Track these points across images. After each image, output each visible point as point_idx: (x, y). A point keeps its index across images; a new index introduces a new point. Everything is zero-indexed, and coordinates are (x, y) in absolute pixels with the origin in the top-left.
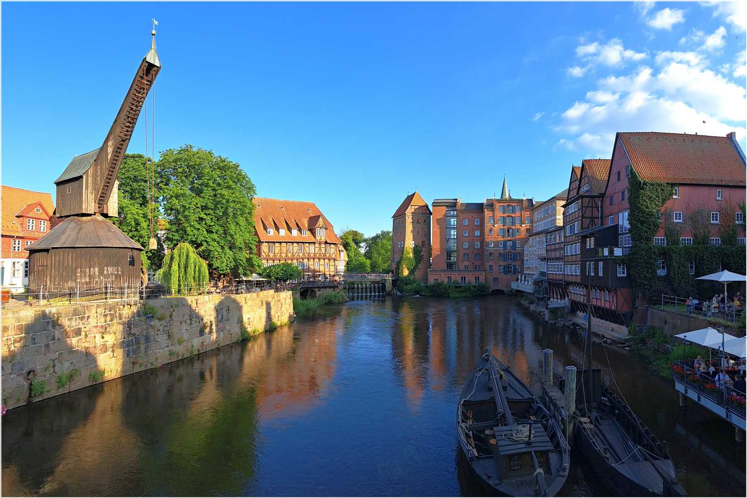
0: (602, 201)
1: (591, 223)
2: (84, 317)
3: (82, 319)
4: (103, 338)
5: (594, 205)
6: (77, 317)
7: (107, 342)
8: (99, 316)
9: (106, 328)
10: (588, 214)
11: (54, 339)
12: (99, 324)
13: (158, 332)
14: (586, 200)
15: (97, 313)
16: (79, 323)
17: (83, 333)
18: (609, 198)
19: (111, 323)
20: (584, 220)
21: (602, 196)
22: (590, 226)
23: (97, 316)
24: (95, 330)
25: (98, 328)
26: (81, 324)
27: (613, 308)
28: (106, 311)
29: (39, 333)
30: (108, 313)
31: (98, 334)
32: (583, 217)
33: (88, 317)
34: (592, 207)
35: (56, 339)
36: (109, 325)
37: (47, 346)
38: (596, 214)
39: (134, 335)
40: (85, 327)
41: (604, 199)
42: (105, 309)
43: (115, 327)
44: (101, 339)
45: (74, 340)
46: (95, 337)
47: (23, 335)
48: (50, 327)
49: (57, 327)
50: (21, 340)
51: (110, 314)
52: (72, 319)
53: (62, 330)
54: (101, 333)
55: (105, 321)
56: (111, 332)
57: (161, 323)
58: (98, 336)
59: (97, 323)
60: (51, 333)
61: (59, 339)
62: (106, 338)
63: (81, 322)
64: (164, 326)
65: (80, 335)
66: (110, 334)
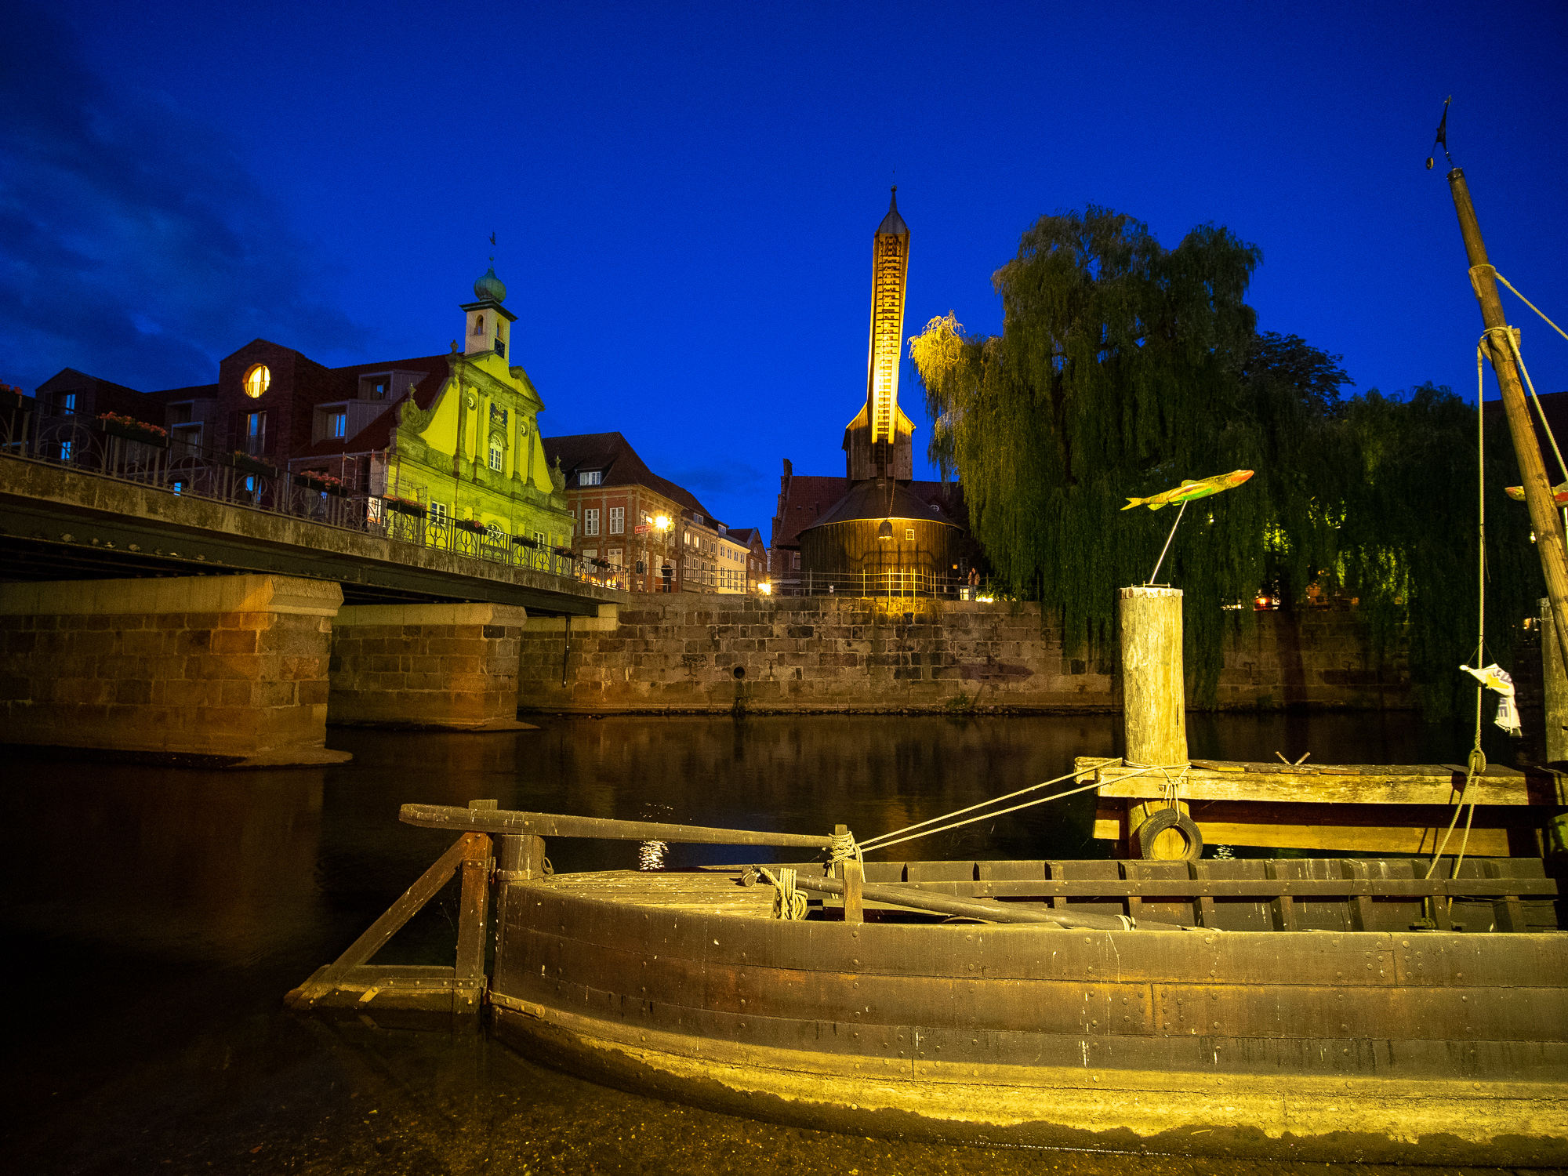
2: (818, 614)
3: (814, 615)
4: (849, 645)
6: (806, 612)
7: (857, 651)
8: (842, 614)
9: (855, 633)
11: (772, 635)
12: (843, 626)
13: (963, 652)
15: (839, 610)
16: (809, 620)
17: (816, 635)
19: (863, 626)
23: (839, 614)
24: (835, 633)
25: (841, 631)
26: (813, 623)
28: (856, 609)
29: (750, 626)
30: (859, 612)
33: (824, 614)
35: (775, 634)
36: (861, 629)
37: (762, 643)
39: (911, 649)
40: (820, 627)
42: (854, 606)
43: (871, 632)
44: (845, 645)
45: (802, 641)
46: (836, 642)
47: (730, 625)
48: (766, 620)
49: (776, 621)
50: (727, 629)
51: (864, 614)
52: (798, 614)
53: (783, 626)
54: (847, 637)
55: (854, 623)
56: (864, 639)
57: (970, 637)
58: (841, 641)
59: (839, 623)
60: (767, 627)
61: (778, 636)
62: (855, 646)
63: (812, 620)
64: (978, 644)
65: (811, 636)
66: (863, 642)
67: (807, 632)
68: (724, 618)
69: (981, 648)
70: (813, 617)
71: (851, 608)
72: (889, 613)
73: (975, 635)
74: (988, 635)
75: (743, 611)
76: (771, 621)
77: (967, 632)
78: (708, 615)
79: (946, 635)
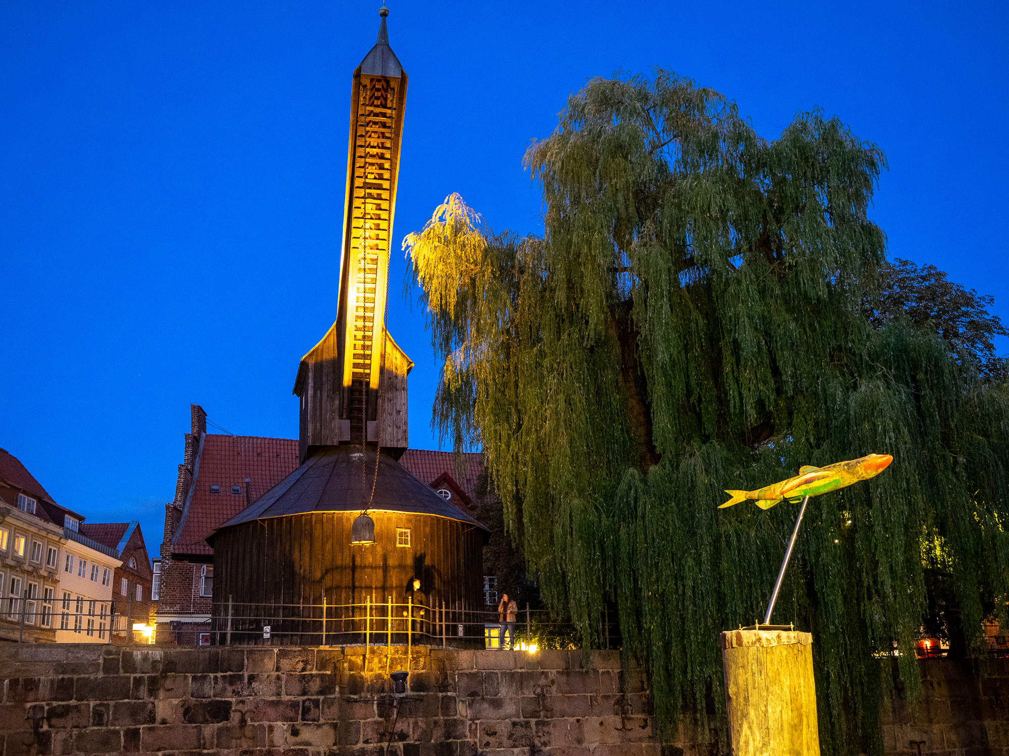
2: (241, 678)
3: (234, 680)
4: (295, 733)
6: (219, 675)
7: (310, 745)
8: (284, 677)
9: (306, 711)
11: (152, 720)
12: (285, 698)
13: (491, 740)
15: (278, 669)
16: (224, 689)
17: (235, 718)
19: (321, 698)
23: (278, 678)
24: (271, 711)
25: (281, 708)
26: (230, 694)
28: (309, 667)
29: (112, 703)
30: (314, 672)
31: (280, 723)
33: (252, 678)
35: (159, 718)
36: (316, 703)
37: (133, 735)
39: (403, 736)
40: (243, 702)
42: (306, 662)
43: (335, 709)
44: (288, 734)
45: (209, 730)
46: (271, 729)
47: (73, 702)
48: (143, 691)
49: (161, 694)
50: (64, 712)
51: (322, 677)
52: (204, 678)
53: (175, 701)
54: (291, 720)
55: (304, 693)
56: (322, 721)
57: (502, 712)
58: (281, 726)
59: (279, 694)
60: (145, 704)
61: (164, 722)
62: (306, 734)
63: (230, 689)
64: (514, 724)
65: (227, 718)
66: (319, 726)
67: (220, 711)
68: (63, 689)
69: (520, 731)
70: (231, 684)
71: (301, 665)
72: (366, 674)
73: (510, 708)
74: (530, 708)
75: (100, 675)
76: (153, 692)
77: (497, 704)
78: (31, 685)
79: (462, 710)
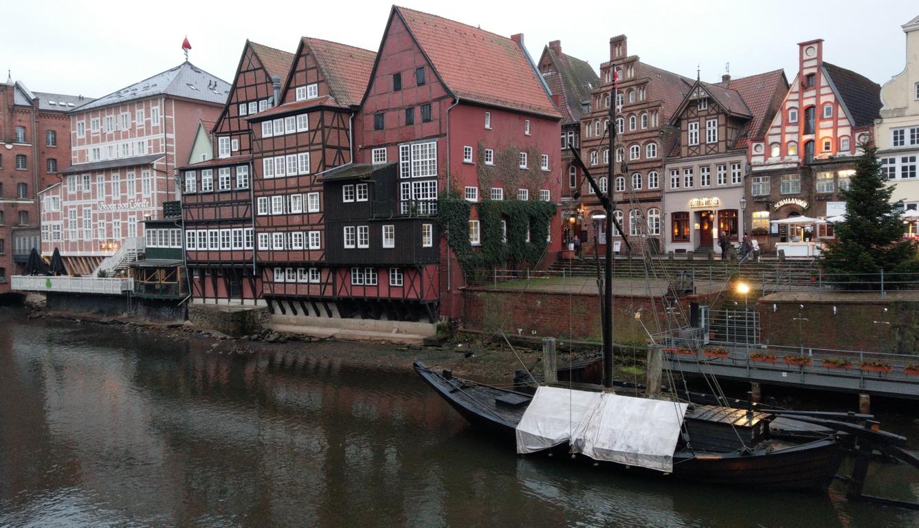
0: (353, 120)
1: (338, 157)
5: (342, 126)
10: (332, 140)
14: (328, 117)
18: (372, 117)
20: (327, 150)
21: (355, 111)
22: (337, 163)
27: (412, 296)
32: (325, 146)
34: (338, 128)
38: (344, 143)
41: (358, 117)
